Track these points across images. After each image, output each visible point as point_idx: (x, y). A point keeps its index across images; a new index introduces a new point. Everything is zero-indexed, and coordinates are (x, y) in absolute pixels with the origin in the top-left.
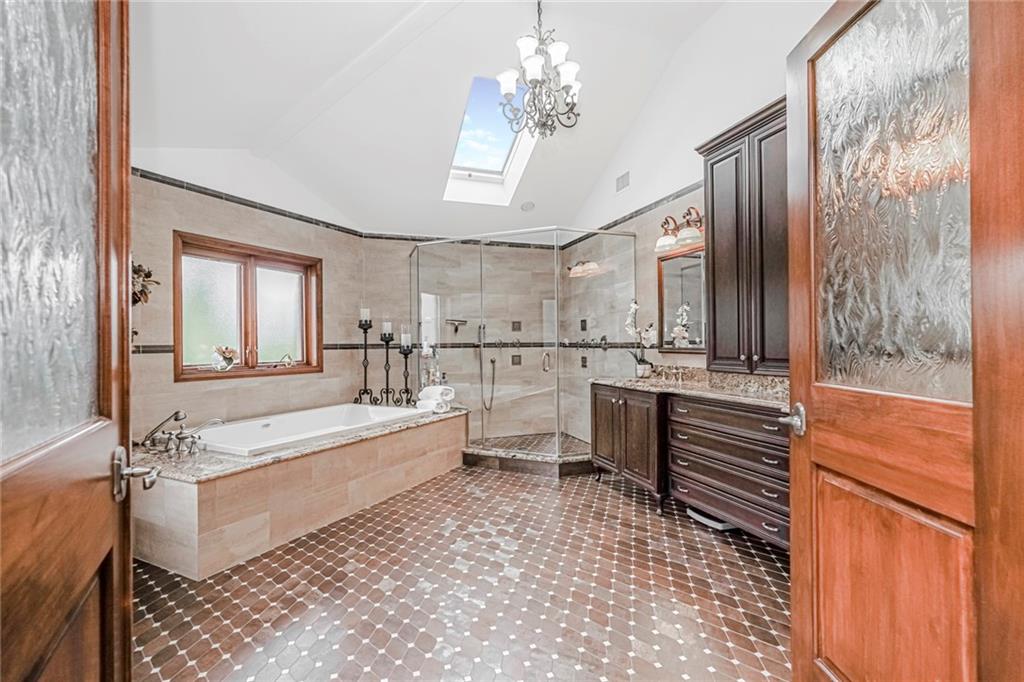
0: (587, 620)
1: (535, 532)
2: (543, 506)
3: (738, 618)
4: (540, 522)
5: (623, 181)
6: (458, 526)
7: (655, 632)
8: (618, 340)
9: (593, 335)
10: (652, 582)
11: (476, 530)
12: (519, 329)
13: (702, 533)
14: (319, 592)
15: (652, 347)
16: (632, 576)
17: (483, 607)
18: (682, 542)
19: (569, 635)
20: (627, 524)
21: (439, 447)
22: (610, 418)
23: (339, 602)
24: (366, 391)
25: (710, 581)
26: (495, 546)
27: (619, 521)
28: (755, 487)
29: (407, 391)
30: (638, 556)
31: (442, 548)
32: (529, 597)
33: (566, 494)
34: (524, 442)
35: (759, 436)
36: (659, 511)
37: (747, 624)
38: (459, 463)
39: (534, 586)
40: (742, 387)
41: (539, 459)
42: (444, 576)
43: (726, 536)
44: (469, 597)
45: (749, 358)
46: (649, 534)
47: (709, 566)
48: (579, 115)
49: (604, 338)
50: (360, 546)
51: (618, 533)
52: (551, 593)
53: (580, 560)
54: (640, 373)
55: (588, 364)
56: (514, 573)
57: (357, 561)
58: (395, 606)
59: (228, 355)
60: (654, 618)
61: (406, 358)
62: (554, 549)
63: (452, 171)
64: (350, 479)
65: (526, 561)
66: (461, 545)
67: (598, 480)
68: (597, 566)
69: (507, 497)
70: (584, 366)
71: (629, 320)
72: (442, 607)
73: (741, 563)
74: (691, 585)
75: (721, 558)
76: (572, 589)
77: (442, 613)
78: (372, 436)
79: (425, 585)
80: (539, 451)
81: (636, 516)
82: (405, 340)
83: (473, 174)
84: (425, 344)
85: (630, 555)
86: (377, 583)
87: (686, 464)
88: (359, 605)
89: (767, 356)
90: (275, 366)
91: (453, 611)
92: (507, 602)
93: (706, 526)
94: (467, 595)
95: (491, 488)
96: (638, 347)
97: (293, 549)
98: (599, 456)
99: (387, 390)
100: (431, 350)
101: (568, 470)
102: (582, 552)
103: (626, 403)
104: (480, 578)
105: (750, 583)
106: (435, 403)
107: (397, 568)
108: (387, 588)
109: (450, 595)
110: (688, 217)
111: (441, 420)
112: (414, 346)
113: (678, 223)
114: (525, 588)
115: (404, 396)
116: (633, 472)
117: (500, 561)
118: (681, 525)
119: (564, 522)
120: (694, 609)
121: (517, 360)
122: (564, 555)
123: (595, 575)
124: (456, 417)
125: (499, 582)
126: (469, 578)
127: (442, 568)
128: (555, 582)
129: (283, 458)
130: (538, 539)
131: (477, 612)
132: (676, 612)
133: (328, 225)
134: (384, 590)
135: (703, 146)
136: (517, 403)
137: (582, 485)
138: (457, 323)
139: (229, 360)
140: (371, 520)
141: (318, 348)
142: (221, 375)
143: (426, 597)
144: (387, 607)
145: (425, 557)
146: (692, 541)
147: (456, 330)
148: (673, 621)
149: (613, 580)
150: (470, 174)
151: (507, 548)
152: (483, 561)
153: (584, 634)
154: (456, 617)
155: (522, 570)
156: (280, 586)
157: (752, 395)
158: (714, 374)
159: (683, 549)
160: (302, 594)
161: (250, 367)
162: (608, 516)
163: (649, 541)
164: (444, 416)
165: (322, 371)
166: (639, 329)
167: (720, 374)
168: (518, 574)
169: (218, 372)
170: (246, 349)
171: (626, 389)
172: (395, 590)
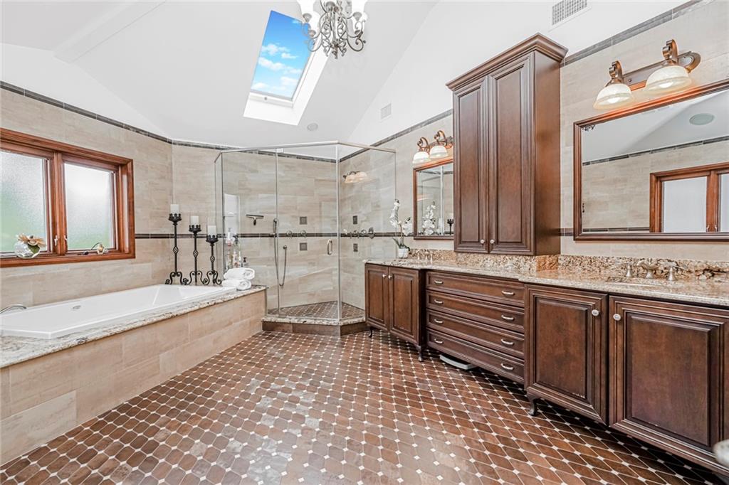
0: (380, 460)
1: (327, 384)
2: (331, 361)
3: (494, 441)
4: (330, 375)
5: (386, 111)
6: (262, 385)
7: (436, 463)
8: (382, 231)
9: (364, 227)
10: (425, 418)
11: (278, 387)
12: (306, 223)
13: (453, 373)
14: (128, 466)
15: (409, 236)
16: (410, 415)
17: (290, 459)
18: (440, 382)
19: (368, 477)
20: (397, 371)
21: (242, 317)
22: (381, 289)
23: (150, 474)
24: (176, 274)
25: (467, 412)
26: (295, 400)
27: (392, 368)
28: (495, 338)
29: (213, 272)
30: (410, 397)
31: (249, 406)
32: (329, 445)
33: (348, 350)
34: (310, 310)
35: (498, 299)
36: (420, 359)
37: (501, 445)
38: (260, 330)
39: (332, 434)
40: (481, 263)
41: (325, 323)
42: (253, 433)
43: (470, 374)
44: (277, 451)
45: (487, 242)
46: (416, 377)
47: (464, 399)
48: (365, 42)
49: (371, 230)
50: (171, 413)
51: (392, 378)
52: (347, 438)
53: (367, 405)
54: (401, 255)
55: (358, 249)
56: (313, 423)
57: (169, 428)
58: (207, 470)
59: (32, 243)
60: (433, 450)
61: (212, 245)
62: (345, 398)
63: (251, 94)
64: (161, 351)
65: (323, 411)
66: (266, 402)
67: (371, 337)
68: (381, 409)
69: (302, 355)
70: (356, 250)
71: (393, 215)
72: (253, 464)
73: (485, 395)
74: (454, 417)
75: (471, 392)
76: (365, 432)
77: (252, 472)
78: (182, 312)
79: (234, 444)
80: (322, 316)
81: (403, 363)
82: (212, 231)
83: (268, 97)
84: (228, 235)
85: (404, 396)
86: (189, 448)
87: (441, 322)
88: (171, 474)
89: (500, 240)
90: (87, 254)
91: (263, 466)
92: (310, 452)
93: (456, 368)
94: (274, 450)
95: (288, 349)
96: (399, 236)
97: (103, 423)
98: (372, 318)
99: (196, 272)
100: (234, 239)
101: (346, 330)
102: (367, 398)
103: (393, 277)
104: (285, 431)
105: (495, 410)
106: (239, 281)
107: (208, 430)
108: (198, 453)
109: (260, 452)
110: (438, 138)
111: (244, 296)
112: (219, 236)
113: (429, 143)
114: (325, 436)
115: (211, 277)
116: (400, 330)
117: (301, 413)
118: (437, 368)
119: (349, 373)
120: (461, 438)
121: (303, 247)
122: (353, 402)
123: (380, 417)
124: (256, 292)
125: (302, 433)
126: (275, 433)
127: (250, 426)
128: (349, 428)
129: (90, 338)
130: (331, 390)
131: (285, 465)
132: (448, 443)
133: (138, 131)
134: (195, 455)
135: (452, 83)
136: (304, 279)
137: (359, 341)
138: (255, 218)
139: (35, 248)
140: (182, 386)
141: (130, 237)
142: (27, 262)
143: (237, 456)
144: (198, 472)
145: (235, 416)
146: (448, 380)
147: (255, 223)
148: (448, 450)
149: (396, 420)
150: (266, 97)
151: (306, 401)
152: (286, 415)
153: (380, 474)
154: (266, 473)
155: (321, 420)
156: (85, 465)
157: (489, 269)
158: (459, 254)
159: (443, 387)
160: (109, 471)
161: (59, 253)
162: (382, 365)
163: (417, 383)
164: (246, 293)
165: (134, 257)
166: (400, 222)
167: (464, 254)
168: (318, 424)
169: (22, 259)
170: (54, 238)
171: (393, 267)
172: (206, 453)
